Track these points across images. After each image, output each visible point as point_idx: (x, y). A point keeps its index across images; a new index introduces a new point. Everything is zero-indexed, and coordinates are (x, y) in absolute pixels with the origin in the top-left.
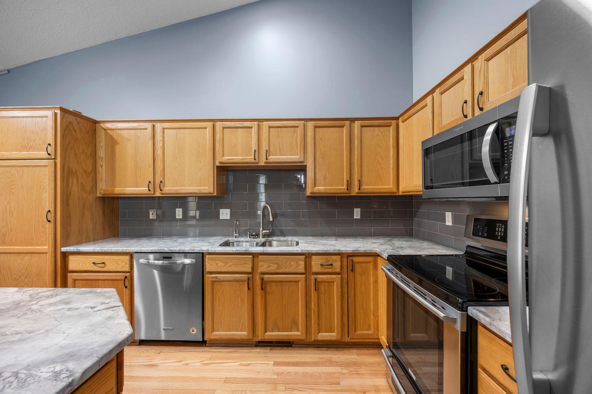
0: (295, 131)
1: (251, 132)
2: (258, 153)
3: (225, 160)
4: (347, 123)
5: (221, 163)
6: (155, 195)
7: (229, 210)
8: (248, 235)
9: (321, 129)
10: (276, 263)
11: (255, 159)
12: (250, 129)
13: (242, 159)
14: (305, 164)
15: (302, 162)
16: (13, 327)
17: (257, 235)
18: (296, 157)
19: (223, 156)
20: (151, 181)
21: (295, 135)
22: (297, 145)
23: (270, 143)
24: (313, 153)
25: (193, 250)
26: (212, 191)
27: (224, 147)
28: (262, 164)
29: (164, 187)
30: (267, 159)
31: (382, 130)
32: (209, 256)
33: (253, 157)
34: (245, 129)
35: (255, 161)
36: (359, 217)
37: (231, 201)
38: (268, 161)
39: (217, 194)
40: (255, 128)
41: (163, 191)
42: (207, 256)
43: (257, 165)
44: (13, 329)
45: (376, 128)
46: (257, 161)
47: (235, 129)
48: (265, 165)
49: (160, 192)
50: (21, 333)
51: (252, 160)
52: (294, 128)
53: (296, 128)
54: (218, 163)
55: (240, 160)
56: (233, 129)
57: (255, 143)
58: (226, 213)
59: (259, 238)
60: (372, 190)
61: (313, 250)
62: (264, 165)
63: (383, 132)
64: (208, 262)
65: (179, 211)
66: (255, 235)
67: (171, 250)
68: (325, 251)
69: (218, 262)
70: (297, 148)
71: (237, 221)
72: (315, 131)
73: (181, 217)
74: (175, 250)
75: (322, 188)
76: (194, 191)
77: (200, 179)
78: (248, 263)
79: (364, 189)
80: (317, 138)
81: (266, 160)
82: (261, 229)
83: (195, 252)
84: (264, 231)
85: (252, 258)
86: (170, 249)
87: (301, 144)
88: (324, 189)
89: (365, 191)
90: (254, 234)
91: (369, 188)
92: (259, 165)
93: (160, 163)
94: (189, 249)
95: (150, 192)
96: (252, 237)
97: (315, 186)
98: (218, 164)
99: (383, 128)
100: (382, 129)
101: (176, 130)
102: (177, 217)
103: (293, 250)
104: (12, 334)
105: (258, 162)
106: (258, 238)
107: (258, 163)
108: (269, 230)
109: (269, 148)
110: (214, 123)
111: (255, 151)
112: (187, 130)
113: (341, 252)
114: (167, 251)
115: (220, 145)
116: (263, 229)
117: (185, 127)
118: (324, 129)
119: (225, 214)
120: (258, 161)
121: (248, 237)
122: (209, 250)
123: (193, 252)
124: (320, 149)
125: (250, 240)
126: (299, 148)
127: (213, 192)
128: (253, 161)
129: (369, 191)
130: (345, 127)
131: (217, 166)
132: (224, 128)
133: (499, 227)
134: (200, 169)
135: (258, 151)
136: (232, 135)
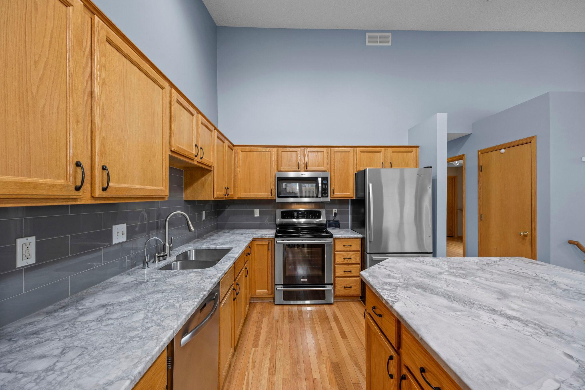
7: (125, 226)
8: (156, 258)
12: (192, 116)
14: (212, 169)
16: (417, 275)
33: (194, 153)
40: (195, 117)
44: (417, 274)
50: (416, 271)
53: (211, 133)
58: (122, 231)
62: (196, 164)
81: (200, 160)
82: (167, 245)
90: (163, 254)
104: (419, 273)
121: (157, 261)
133: (295, 213)
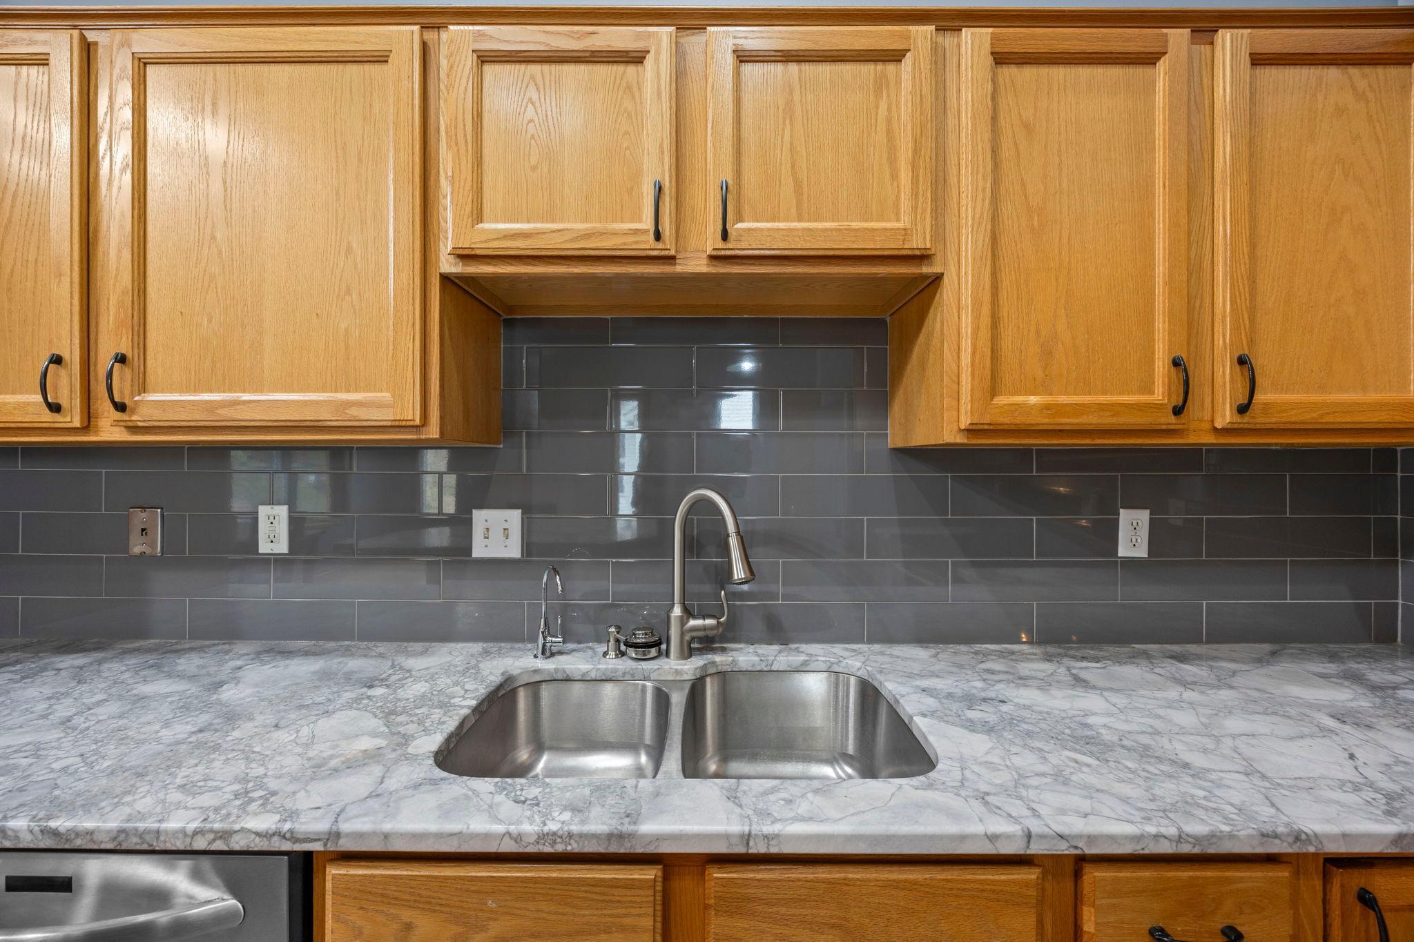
0: (880, 85)
1: (635, 89)
2: (673, 203)
3: (489, 240)
4: (1178, 37)
5: (465, 257)
6: (96, 433)
7: (515, 516)
8: (612, 643)
9: (1029, 72)
10: (833, 926)
11: (658, 236)
12: (631, 69)
13: (588, 236)
14: (936, 269)
15: (922, 257)
17: (655, 645)
18: (889, 225)
19: (479, 218)
20: (66, 355)
21: (883, 105)
22: (892, 161)
23: (744, 147)
24: (987, 202)
25: (225, 835)
26: (411, 413)
27: (485, 167)
28: (695, 264)
29: (143, 389)
30: (725, 235)
31: (1362, 84)
32: (342, 871)
33: (647, 224)
34: (601, 70)
35: (660, 246)
36: (1142, 552)
37: (528, 469)
38: (736, 246)
39: (442, 433)
40: (657, 60)
41: (133, 412)
42: (334, 871)
43: (667, 269)
45: (1333, 73)
46: (668, 245)
47: (546, 67)
48: (713, 270)
49: (118, 415)
51: (642, 238)
52: (880, 67)
53: (891, 68)
54: (452, 259)
55: (572, 240)
56: (535, 69)
57: (661, 146)
58: (505, 529)
59: (667, 655)
60: (1314, 415)
61: (1112, 838)
62: (705, 269)
63: (1370, 95)
64: (336, 919)
65: (272, 520)
66: (648, 646)
67: (55, 833)
68: (1197, 839)
69: (407, 915)
70: (895, 176)
71: (556, 571)
72: (994, 82)
73: (282, 547)
74: (90, 833)
75: (1033, 399)
76: (309, 415)
77: (347, 346)
78: (626, 921)
79: (1267, 406)
80: (1003, 122)
81: (720, 244)
82: (677, 611)
83: (237, 848)
84: (693, 623)
85: (659, 888)
86: (53, 824)
87: (916, 151)
88: (1047, 407)
89: (1273, 420)
90: (641, 638)
91: (1292, 406)
92: (679, 269)
93: (120, 251)
94: (193, 826)
95: (57, 417)
96: (632, 652)
97: (994, 392)
98: (448, 265)
99: (1368, 70)
100: (1364, 76)
101: (210, 68)
102: (264, 547)
103: (963, 838)
105: (672, 253)
106: (660, 654)
107: (671, 259)
108: (713, 617)
109: (738, 173)
110: (430, 36)
111: (660, 190)
112: (273, 67)
113: (1312, 849)
114: (27, 841)
115: (462, 152)
116: (688, 613)
117: (263, 48)
118: (1044, 71)
119: (497, 534)
120: (677, 251)
121: (612, 654)
122: (338, 835)
123: (226, 848)
124: (1023, 184)
125: (624, 674)
126: (905, 177)
127: (417, 422)
128: (647, 243)
129: (1294, 419)
130: (1163, 65)
131: (445, 278)
132: (484, 58)
134: (348, 291)
135: (674, 190)
136: (530, 100)
